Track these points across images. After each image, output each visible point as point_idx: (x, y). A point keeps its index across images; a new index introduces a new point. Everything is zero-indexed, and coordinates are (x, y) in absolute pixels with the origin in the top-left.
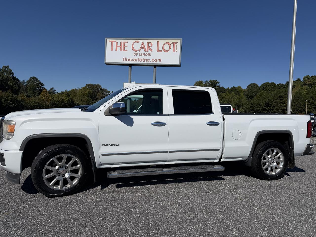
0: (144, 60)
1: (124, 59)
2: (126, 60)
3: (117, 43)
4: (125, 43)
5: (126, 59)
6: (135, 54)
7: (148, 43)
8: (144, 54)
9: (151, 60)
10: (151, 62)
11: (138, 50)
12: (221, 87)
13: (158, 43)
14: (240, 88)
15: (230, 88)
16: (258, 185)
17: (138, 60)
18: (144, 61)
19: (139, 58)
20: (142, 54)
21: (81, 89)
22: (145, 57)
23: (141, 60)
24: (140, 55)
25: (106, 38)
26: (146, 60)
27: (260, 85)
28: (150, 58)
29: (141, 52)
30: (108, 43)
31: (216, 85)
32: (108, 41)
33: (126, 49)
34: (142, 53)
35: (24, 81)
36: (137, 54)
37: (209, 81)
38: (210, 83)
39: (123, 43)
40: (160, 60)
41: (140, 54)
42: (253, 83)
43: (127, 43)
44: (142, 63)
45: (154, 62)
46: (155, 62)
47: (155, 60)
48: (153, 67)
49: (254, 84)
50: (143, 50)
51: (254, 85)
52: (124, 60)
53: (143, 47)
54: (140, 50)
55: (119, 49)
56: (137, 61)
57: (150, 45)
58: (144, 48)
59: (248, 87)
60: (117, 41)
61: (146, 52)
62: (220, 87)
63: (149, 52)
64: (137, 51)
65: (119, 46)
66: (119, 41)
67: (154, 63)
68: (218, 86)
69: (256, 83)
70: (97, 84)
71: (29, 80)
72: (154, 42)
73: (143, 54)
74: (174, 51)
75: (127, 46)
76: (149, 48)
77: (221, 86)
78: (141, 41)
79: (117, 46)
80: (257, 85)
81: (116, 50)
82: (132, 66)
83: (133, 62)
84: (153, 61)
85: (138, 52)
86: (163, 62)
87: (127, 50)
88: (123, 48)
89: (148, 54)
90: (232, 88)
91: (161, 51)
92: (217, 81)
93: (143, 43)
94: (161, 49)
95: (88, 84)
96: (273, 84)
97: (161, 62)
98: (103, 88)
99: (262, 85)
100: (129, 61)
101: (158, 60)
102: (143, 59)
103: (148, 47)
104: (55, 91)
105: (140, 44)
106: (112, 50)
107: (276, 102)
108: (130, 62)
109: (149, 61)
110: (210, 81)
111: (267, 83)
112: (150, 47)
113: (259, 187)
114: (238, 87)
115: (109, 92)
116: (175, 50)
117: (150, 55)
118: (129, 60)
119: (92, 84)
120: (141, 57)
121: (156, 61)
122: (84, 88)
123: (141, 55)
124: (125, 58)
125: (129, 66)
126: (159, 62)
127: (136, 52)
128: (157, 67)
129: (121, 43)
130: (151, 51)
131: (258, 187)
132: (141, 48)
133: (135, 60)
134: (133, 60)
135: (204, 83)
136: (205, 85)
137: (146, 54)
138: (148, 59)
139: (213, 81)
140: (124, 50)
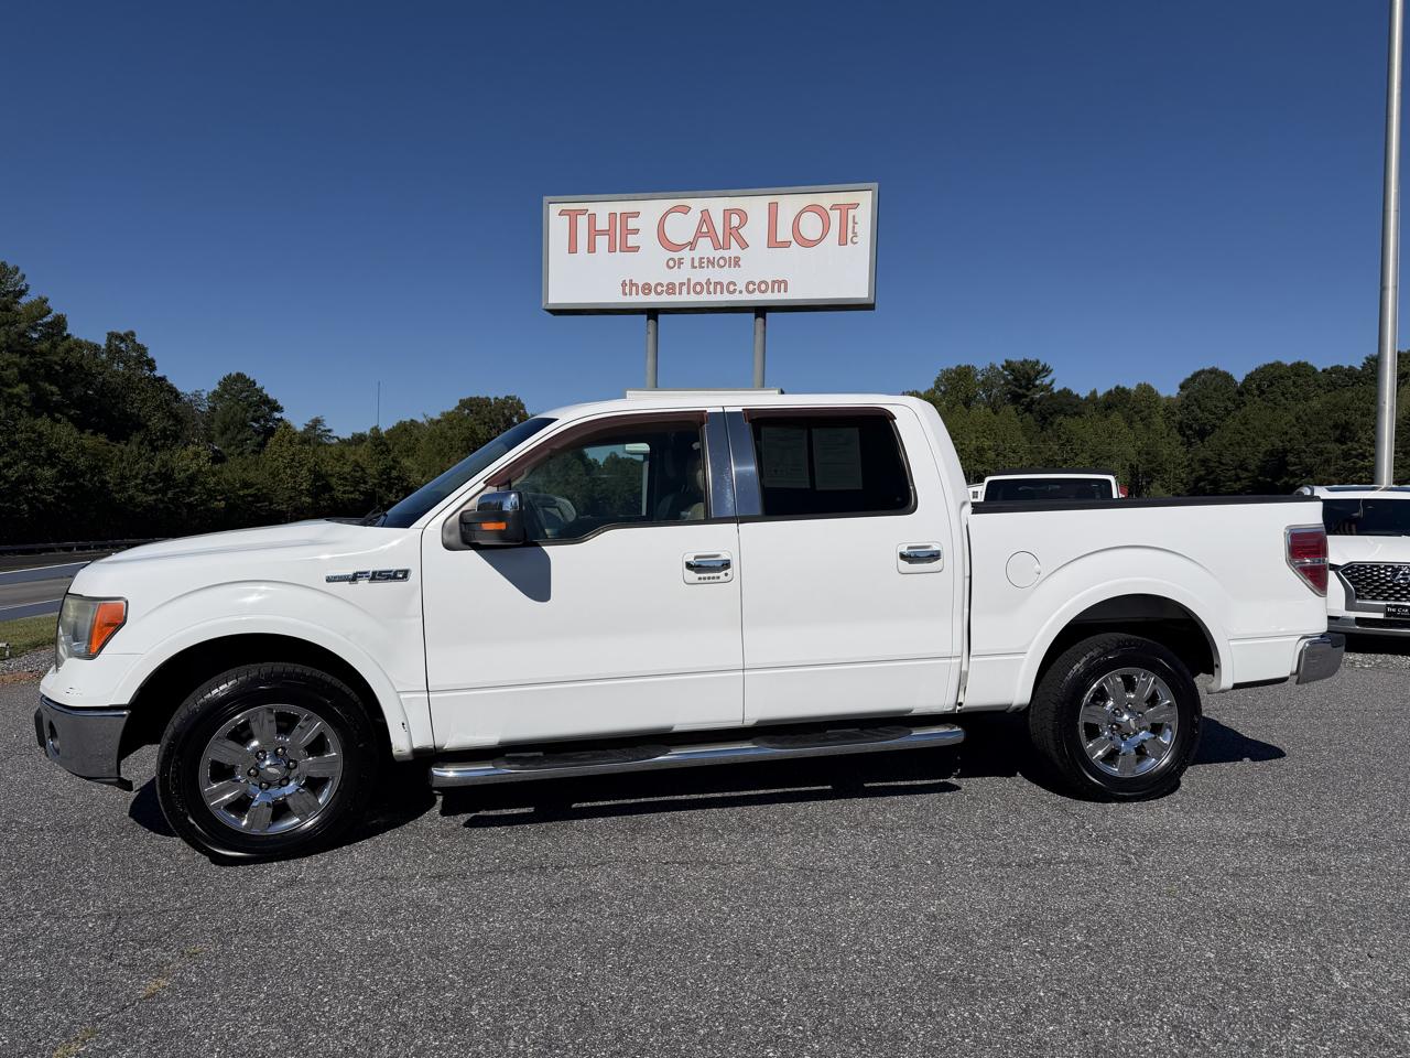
1: (624, 284)
2: (634, 288)
3: (592, 218)
4: (626, 216)
5: (632, 284)
6: (671, 263)
7: (728, 213)
8: (711, 262)
10: (741, 292)
11: (684, 246)
12: (1059, 392)
13: (773, 211)
14: (1146, 391)
15: (1100, 394)
16: (1249, 834)
17: (685, 288)
18: (712, 289)
19: (689, 280)
20: (702, 263)
21: (439, 421)
22: (715, 274)
23: (698, 288)
25: (546, 199)
26: (719, 286)
27: (1239, 378)
28: (740, 277)
29: (697, 254)
30: (556, 219)
32: (554, 210)
33: (632, 240)
34: (701, 258)
35: (197, 394)
36: (680, 263)
37: (1002, 367)
38: (1006, 373)
39: (618, 216)
40: (781, 284)
41: (693, 262)
42: (1207, 368)
43: (636, 215)
44: (705, 298)
45: (757, 291)
46: (763, 292)
47: (760, 283)
48: (753, 315)
49: (1213, 371)
50: (706, 243)
51: (1213, 376)
52: (627, 291)
53: (705, 229)
54: (692, 245)
55: (602, 241)
56: (680, 293)
57: (735, 220)
58: (712, 234)
59: (1182, 387)
60: (592, 207)
61: (721, 253)
62: (1055, 391)
63: (735, 250)
64: (680, 248)
65: (602, 233)
66: (603, 210)
67: (757, 297)
68: (1048, 388)
69: (1221, 369)
70: (507, 397)
71: (217, 387)
72: (755, 206)
73: (705, 260)
74: (843, 241)
75: (636, 231)
76: (732, 232)
77: (1057, 388)
78: (697, 204)
79: (593, 233)
80: (1227, 377)
81: (592, 249)
82: (660, 316)
83: (664, 299)
84: (751, 287)
85: (686, 254)
86: (796, 294)
87: (636, 249)
88: (620, 238)
89: (730, 258)
90: (1110, 393)
91: (787, 244)
92: (1038, 362)
93: (705, 213)
94: (784, 233)
95: (465, 396)
96: (1301, 370)
97: (785, 291)
99: (1250, 378)
100: (646, 294)
101: (774, 282)
102: (708, 281)
103: (728, 231)
104: (330, 431)
105: (694, 217)
106: (573, 249)
107: (1321, 453)
108: (653, 300)
109: (735, 290)
110: (1009, 365)
111: (1273, 365)
112: (737, 228)
113: (1255, 843)
114: (1139, 386)
116: (850, 235)
117: (737, 262)
118: (647, 289)
119: (484, 397)
120: (701, 276)
122: (449, 414)
123: (696, 264)
124: (627, 282)
125: (646, 316)
126: (779, 291)
127: (676, 256)
128: (768, 314)
129: (612, 215)
130: (744, 245)
131: (1251, 841)
132: (699, 234)
133: (674, 289)
134: (665, 288)
135: (979, 377)
136: (987, 385)
137: (722, 262)
138: (730, 283)
139: (1022, 364)
140: (627, 249)
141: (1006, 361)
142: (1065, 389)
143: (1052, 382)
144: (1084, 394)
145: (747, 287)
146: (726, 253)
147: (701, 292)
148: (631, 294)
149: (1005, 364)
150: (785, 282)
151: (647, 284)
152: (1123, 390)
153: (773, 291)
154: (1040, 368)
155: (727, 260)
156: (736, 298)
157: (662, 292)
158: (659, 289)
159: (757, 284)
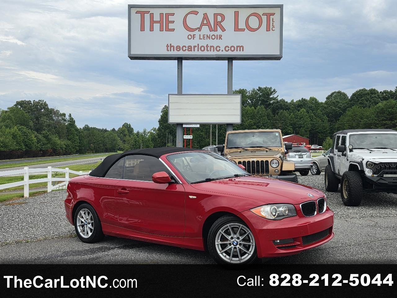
0: (209, 48)
1: (167, 46)
2: (172, 48)
3: (152, 15)
5: (171, 46)
6: (190, 37)
7: (216, 15)
8: (208, 37)
9: (222, 48)
10: (222, 51)
11: (196, 29)
12: (281, 100)
13: (237, 14)
14: (313, 100)
15: (295, 101)
17: (196, 48)
19: (198, 45)
20: (204, 37)
22: (210, 42)
23: (203, 49)
24: (200, 39)
26: (212, 48)
28: (222, 44)
29: (202, 33)
30: (134, 15)
31: (271, 96)
32: (134, 11)
33: (171, 26)
34: (204, 35)
36: (194, 37)
37: (257, 90)
38: (259, 92)
39: (164, 15)
40: (241, 48)
42: (337, 91)
44: (206, 53)
45: (230, 50)
46: (233, 51)
48: (227, 61)
49: (339, 92)
51: (339, 94)
52: (169, 49)
53: (205, 22)
54: (200, 29)
55: (157, 26)
56: (194, 51)
57: (219, 18)
58: (208, 24)
59: (327, 98)
60: (151, 10)
61: (213, 33)
62: (279, 100)
63: (219, 31)
64: (194, 30)
65: (157, 22)
66: (157, 12)
67: (230, 53)
68: (275, 99)
69: (342, 91)
70: (40, 100)
73: (206, 36)
74: (268, 29)
75: (173, 22)
76: (218, 24)
77: (279, 99)
78: (201, 11)
79: (152, 22)
80: (344, 95)
81: (152, 29)
82: (183, 61)
83: (187, 53)
84: (227, 49)
85: (196, 32)
86: (247, 52)
87: (173, 30)
88: (165, 25)
89: (217, 35)
90: (300, 101)
91: (243, 30)
92: (271, 88)
93: (205, 15)
94: (242, 25)
95: (19, 100)
96: (373, 92)
97: (243, 51)
98: (50, 107)
99: (354, 95)
100: (178, 51)
101: (237, 47)
102: (207, 46)
103: (216, 23)
105: (200, 16)
106: (142, 29)
108: (181, 53)
109: (220, 50)
110: (260, 89)
111: (363, 90)
112: (220, 22)
114: (311, 97)
115: (64, 115)
116: (271, 27)
117: (220, 37)
118: (178, 48)
119: (28, 100)
120: (203, 43)
121: (233, 49)
122: (11, 108)
123: (202, 37)
124: (169, 45)
126: (240, 51)
127: (192, 33)
130: (223, 30)
132: (203, 24)
133: (191, 48)
134: (187, 48)
135: (248, 94)
136: (251, 97)
137: (213, 37)
138: (217, 47)
139: (265, 88)
140: (168, 30)
141: (259, 87)
142: (282, 99)
143: (277, 98)
144: (289, 101)
145: (225, 48)
146: (215, 33)
147: (204, 50)
148: (171, 51)
149: (258, 88)
150: (243, 47)
151: (178, 46)
152: (305, 100)
153: (237, 51)
154: (272, 90)
155: (216, 36)
156: (220, 53)
157: (186, 50)
158: (184, 48)
159: (230, 47)
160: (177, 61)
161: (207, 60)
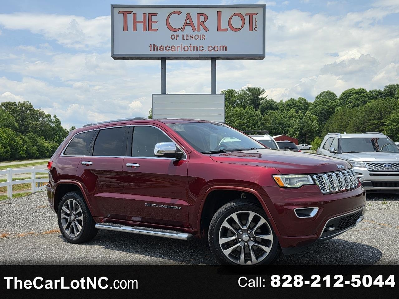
1: (151, 46)
2: (156, 48)
3: (135, 15)
4: (151, 15)
5: (154, 46)
6: (173, 37)
7: (199, 15)
8: (192, 37)
10: (206, 51)
11: (179, 29)
13: (219, 15)
14: (303, 100)
15: (284, 101)
17: (180, 48)
18: (192, 49)
19: (181, 45)
22: (194, 42)
23: (186, 49)
26: (195, 48)
28: (205, 44)
29: (185, 33)
30: (117, 15)
31: (260, 97)
32: (116, 11)
33: (154, 26)
34: (187, 35)
36: (177, 37)
38: (248, 92)
40: (224, 47)
42: (326, 91)
43: (156, 14)
44: (189, 53)
45: (213, 50)
46: (216, 51)
47: (215, 47)
49: (328, 92)
50: (188, 29)
51: (328, 94)
52: (152, 48)
53: (188, 22)
54: (183, 29)
55: (140, 26)
57: (202, 19)
58: (191, 24)
59: (317, 98)
60: (135, 11)
61: (196, 33)
63: (203, 32)
65: (140, 22)
66: (140, 12)
67: (213, 53)
68: (264, 99)
69: (331, 91)
72: (211, 12)
73: (189, 36)
74: (251, 29)
75: (156, 22)
76: (201, 24)
77: (268, 99)
78: (184, 11)
79: (135, 22)
80: (334, 95)
81: (135, 29)
83: (170, 53)
84: (210, 49)
85: (180, 33)
86: (231, 52)
87: (156, 30)
88: (149, 25)
89: (200, 35)
90: (289, 101)
91: (226, 30)
92: (260, 88)
93: (188, 15)
94: (225, 25)
96: (362, 91)
97: (226, 51)
98: (35, 108)
100: (162, 51)
101: (221, 46)
102: (191, 46)
103: (199, 23)
105: (183, 17)
106: (126, 29)
108: (164, 53)
109: (203, 50)
111: (351, 89)
112: (203, 22)
114: (300, 98)
115: (50, 116)
116: (254, 27)
117: (203, 37)
118: (162, 48)
120: (186, 43)
121: (216, 49)
123: (185, 37)
124: (152, 45)
126: (223, 51)
127: (175, 33)
128: (217, 61)
129: (145, 15)
130: (206, 30)
132: (186, 24)
133: (174, 48)
134: (170, 48)
135: (237, 94)
136: (240, 97)
137: (197, 37)
138: (201, 47)
139: (254, 89)
140: (151, 30)
141: (248, 88)
142: (271, 99)
143: (266, 97)
144: (278, 101)
145: (208, 48)
146: (198, 33)
148: (154, 51)
150: (226, 47)
151: (162, 46)
152: (293, 99)
153: (220, 51)
154: (262, 90)
155: (199, 37)
156: (203, 53)
157: (169, 50)
158: (168, 48)
159: (213, 47)
160: (160, 61)
161: (190, 60)
